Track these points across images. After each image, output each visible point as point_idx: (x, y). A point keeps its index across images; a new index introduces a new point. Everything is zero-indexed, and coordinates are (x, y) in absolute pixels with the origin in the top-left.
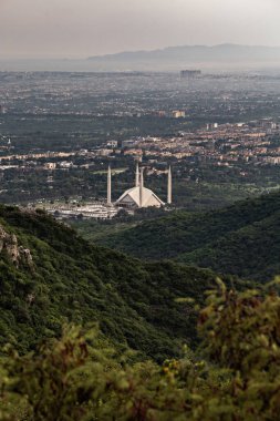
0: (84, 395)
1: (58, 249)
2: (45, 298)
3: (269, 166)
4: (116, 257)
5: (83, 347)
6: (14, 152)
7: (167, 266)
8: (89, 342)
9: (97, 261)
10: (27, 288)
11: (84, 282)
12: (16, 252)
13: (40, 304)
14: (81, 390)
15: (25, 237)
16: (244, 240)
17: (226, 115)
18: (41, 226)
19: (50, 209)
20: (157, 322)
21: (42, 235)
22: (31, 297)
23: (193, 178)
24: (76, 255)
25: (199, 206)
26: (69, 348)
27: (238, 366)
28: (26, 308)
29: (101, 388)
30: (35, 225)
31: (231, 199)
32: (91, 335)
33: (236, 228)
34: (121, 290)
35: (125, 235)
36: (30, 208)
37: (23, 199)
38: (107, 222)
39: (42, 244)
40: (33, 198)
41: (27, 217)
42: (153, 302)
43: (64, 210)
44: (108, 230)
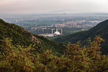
1: (45, 41)
2: (43, 49)
3: (77, 28)
4: (54, 42)
6: (37, 27)
7: (62, 44)
8: (50, 52)
9: (51, 43)
10: (40, 48)
12: (38, 42)
13: (42, 50)
15: (39, 40)
16: (74, 39)
17: (70, 20)
19: (43, 35)
20: (60, 52)
21: (42, 39)
22: (41, 49)
23: (65, 30)
24: (47, 42)
25: (66, 34)
28: (40, 51)
30: (41, 38)
31: (71, 33)
32: (50, 51)
33: (72, 37)
35: (55, 39)
36: (40, 35)
37: (39, 34)
38: (51, 37)
39: (42, 41)
40: (40, 34)
41: (40, 37)
42: (60, 49)
43: (45, 35)
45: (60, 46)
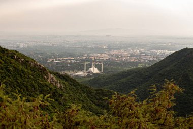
0: (77, 124)
1: (71, 84)
2: (67, 98)
3: (130, 62)
4: (87, 87)
5: (77, 111)
6: (58, 57)
7: (101, 90)
9: (81, 88)
10: (62, 95)
11: (78, 94)
12: (59, 85)
13: (66, 100)
14: (76, 122)
15: (61, 81)
16: (123, 82)
17: (118, 48)
18: (66, 78)
19: (68, 73)
20: (98, 105)
21: (66, 80)
22: (63, 98)
23: (109, 65)
24: (76, 86)
25: (110, 73)
26: (73, 111)
27: (120, 116)
28: (61, 101)
29: (82, 122)
30: (64, 78)
31: (119, 71)
33: (120, 79)
34: (88, 96)
35: (89, 81)
36: (62, 73)
37: (61, 70)
38: (84, 77)
39: (66, 83)
40: (64, 70)
41: (62, 76)
42: (97, 100)
43: (72, 74)
44: (85, 79)
45: (99, 93)
